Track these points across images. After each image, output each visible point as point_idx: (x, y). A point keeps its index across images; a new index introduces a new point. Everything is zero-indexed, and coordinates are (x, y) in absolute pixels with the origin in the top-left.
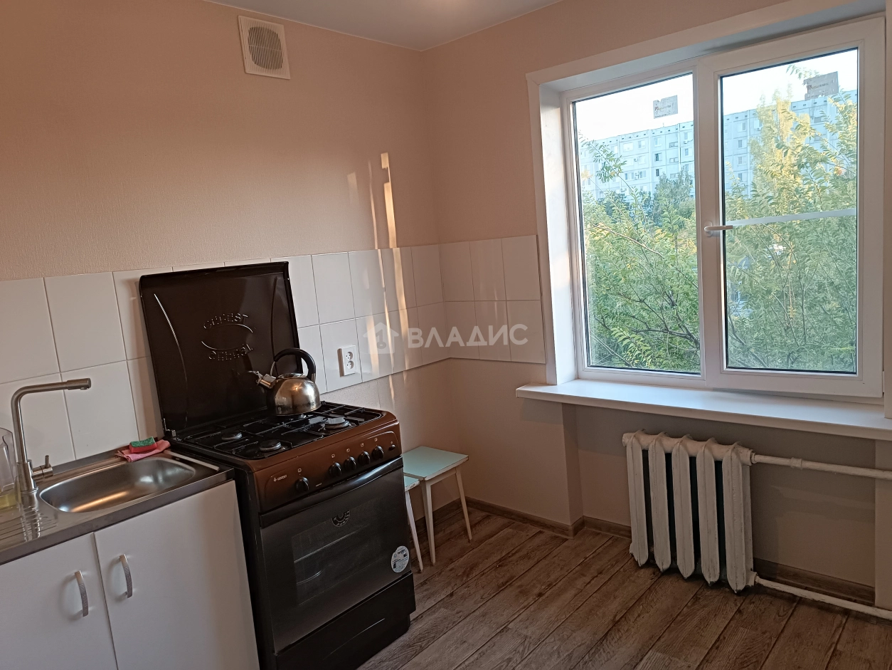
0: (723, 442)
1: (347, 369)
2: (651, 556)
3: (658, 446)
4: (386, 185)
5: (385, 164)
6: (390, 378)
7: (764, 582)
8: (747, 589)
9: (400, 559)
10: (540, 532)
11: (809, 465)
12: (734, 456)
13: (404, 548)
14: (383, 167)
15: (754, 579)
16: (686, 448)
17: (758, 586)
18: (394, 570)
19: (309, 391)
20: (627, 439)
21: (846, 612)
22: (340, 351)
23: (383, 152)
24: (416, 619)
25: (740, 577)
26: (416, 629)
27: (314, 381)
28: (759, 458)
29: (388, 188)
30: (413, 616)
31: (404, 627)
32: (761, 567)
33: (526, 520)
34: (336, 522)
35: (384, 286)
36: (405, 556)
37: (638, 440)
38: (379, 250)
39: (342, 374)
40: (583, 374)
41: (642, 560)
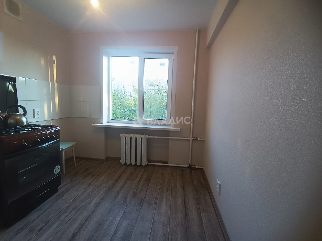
0: (142, 134)
1: (36, 116)
2: (126, 162)
3: (128, 136)
4: (54, 65)
5: (54, 58)
6: (51, 121)
7: (149, 163)
8: (146, 165)
9: (57, 169)
10: (96, 162)
11: (158, 137)
12: (145, 137)
13: (59, 166)
14: (54, 59)
15: (147, 163)
16: (135, 136)
17: (148, 164)
18: (55, 173)
19: (24, 119)
20: (121, 135)
21: (163, 166)
22: (34, 110)
23: (54, 55)
24: (60, 188)
25: (144, 163)
26: (60, 191)
27: (26, 116)
28: (149, 137)
29: (55, 65)
30: (59, 187)
31: (56, 190)
32: (148, 160)
33: (92, 159)
34: (36, 158)
35: (51, 93)
36: (59, 168)
37: (124, 135)
38: (50, 82)
39: (34, 117)
40: (109, 122)
41: (123, 163)
